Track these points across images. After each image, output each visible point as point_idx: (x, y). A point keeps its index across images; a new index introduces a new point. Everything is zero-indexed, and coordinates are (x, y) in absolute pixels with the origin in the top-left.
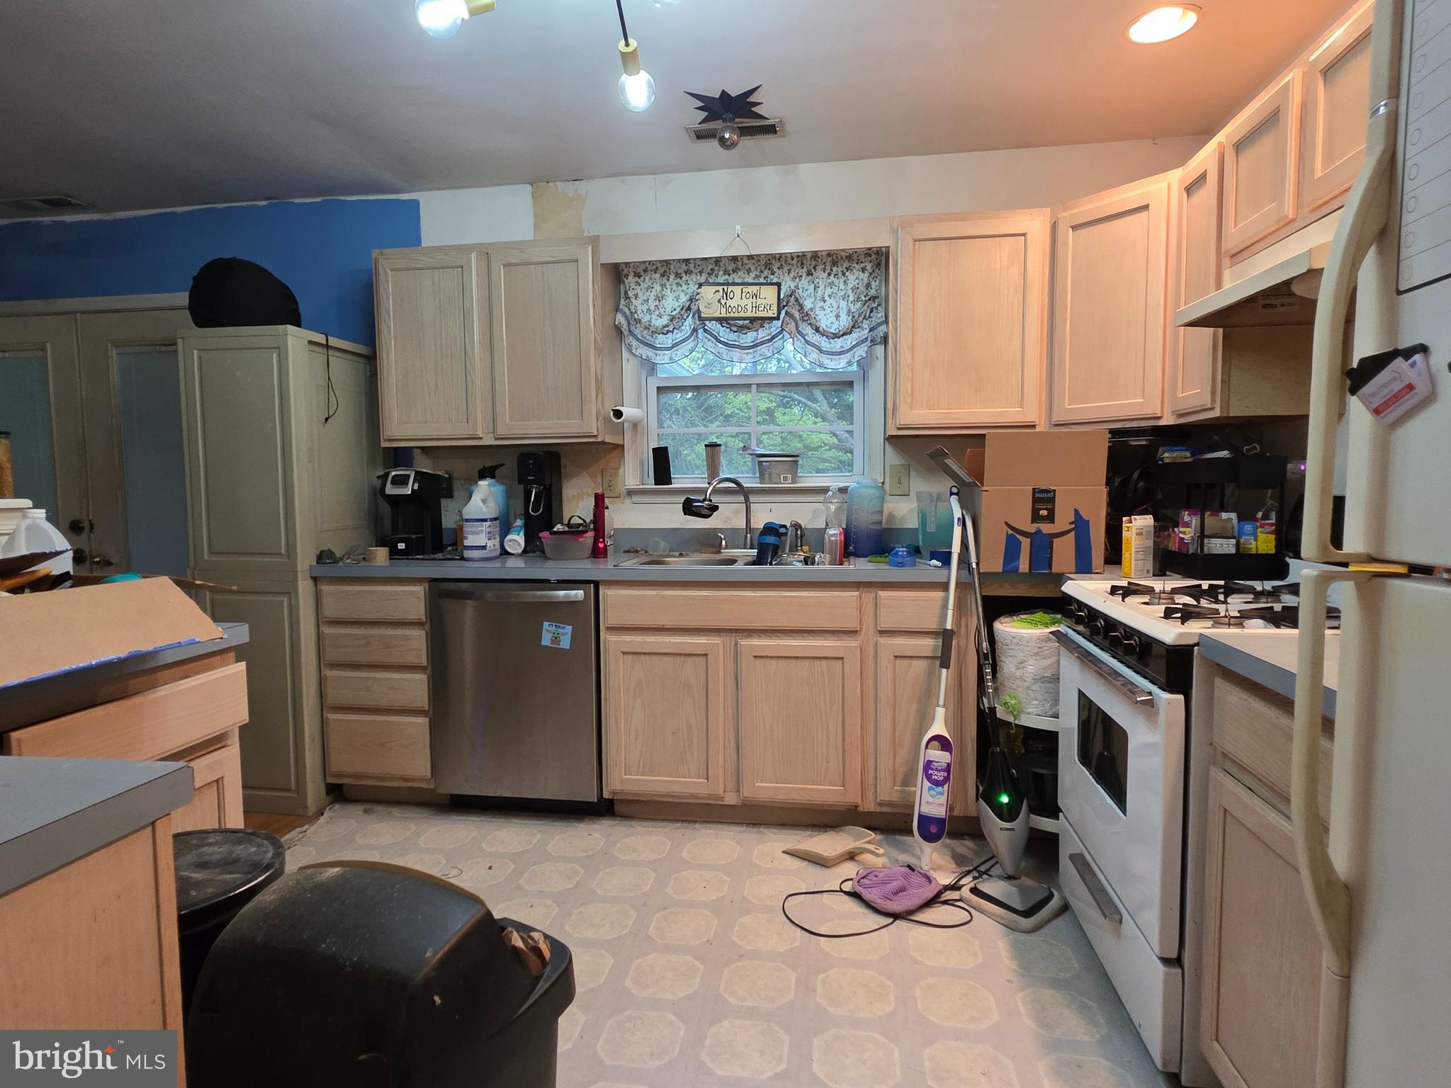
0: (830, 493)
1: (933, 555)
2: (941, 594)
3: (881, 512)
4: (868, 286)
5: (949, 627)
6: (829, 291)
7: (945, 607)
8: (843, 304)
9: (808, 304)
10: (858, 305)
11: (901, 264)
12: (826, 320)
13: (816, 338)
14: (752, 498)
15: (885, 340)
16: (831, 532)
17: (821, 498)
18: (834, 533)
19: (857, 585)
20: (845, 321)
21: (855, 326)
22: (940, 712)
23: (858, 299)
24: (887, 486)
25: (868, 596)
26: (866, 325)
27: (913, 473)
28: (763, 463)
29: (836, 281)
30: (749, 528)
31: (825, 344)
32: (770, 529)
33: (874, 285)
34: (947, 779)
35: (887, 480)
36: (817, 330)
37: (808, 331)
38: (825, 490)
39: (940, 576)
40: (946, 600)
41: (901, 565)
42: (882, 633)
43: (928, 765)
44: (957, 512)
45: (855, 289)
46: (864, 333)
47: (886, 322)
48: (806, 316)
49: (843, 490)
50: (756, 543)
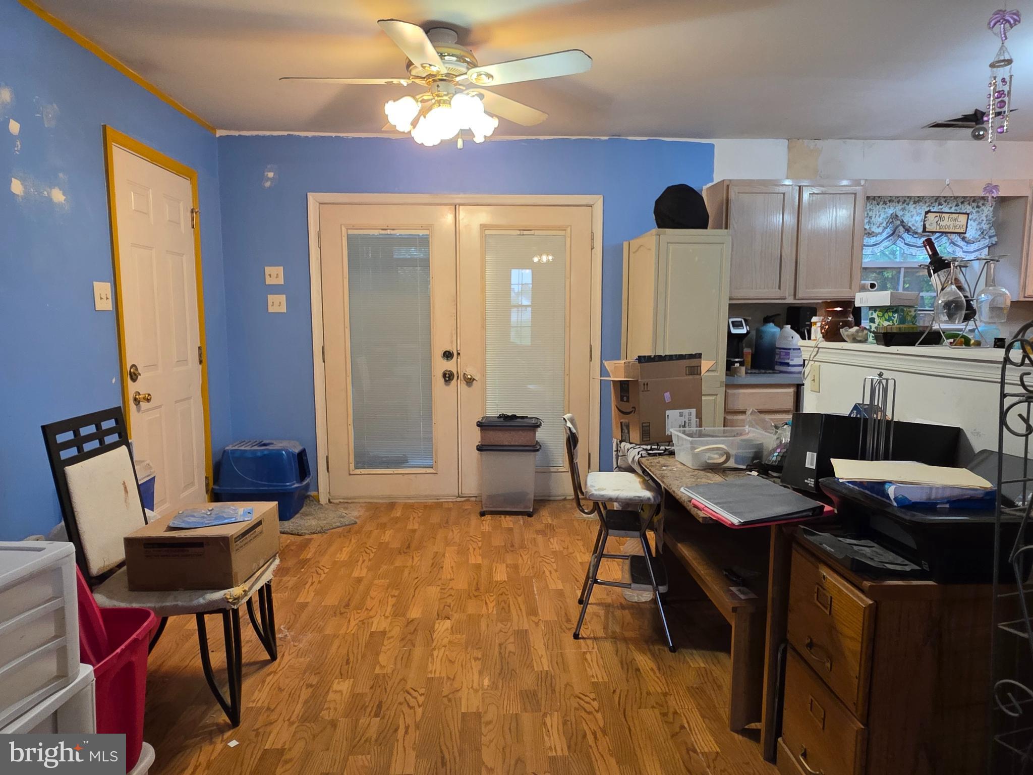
13: (962, 243)
21: (982, 237)
26: (987, 236)
29: (974, 211)
31: (964, 246)
46: (987, 241)
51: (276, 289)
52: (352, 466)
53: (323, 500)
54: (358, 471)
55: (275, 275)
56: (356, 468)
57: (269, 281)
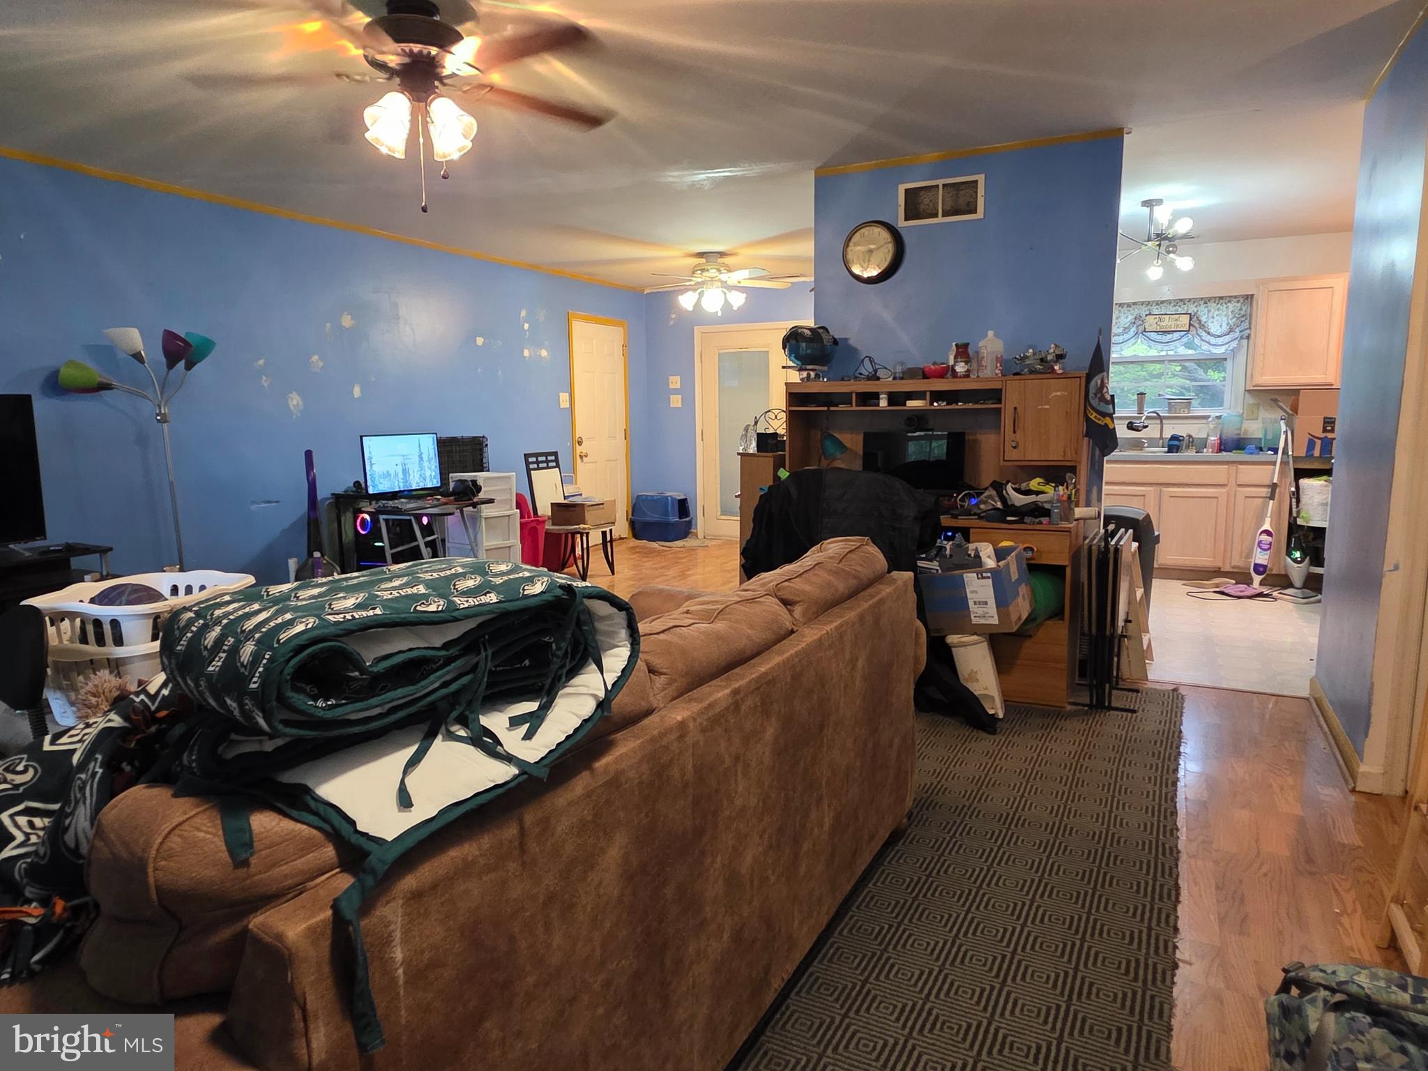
0: (1210, 419)
1: (1270, 449)
2: (1272, 467)
3: (1240, 429)
4: (1241, 309)
5: (1275, 481)
6: (1217, 312)
7: (1274, 473)
8: (1225, 319)
9: (1203, 319)
10: (1234, 320)
11: (1260, 302)
12: (1214, 328)
13: (1208, 338)
14: (1164, 421)
15: (1248, 337)
16: (1212, 438)
17: (1205, 421)
18: (1213, 439)
19: (1227, 463)
20: (1225, 328)
21: (1231, 330)
22: (1268, 520)
23: (1235, 317)
24: (1244, 415)
25: (1233, 468)
26: (1237, 330)
27: (1261, 408)
28: (1171, 404)
29: (1221, 308)
30: (1161, 438)
31: (1213, 340)
32: (1174, 438)
33: (1243, 308)
34: (1269, 549)
35: (1245, 412)
36: (1209, 333)
37: (1204, 334)
38: (1207, 417)
39: (1272, 458)
40: (1274, 469)
41: (1251, 453)
42: (1239, 485)
43: (1260, 542)
44: (1283, 428)
45: (1232, 312)
46: (1237, 334)
47: (1250, 328)
48: (1202, 326)
49: (1219, 417)
50: (1166, 445)
51: (676, 392)
52: (719, 513)
53: (700, 535)
54: (722, 517)
55: (675, 382)
56: (722, 515)
57: (671, 386)
